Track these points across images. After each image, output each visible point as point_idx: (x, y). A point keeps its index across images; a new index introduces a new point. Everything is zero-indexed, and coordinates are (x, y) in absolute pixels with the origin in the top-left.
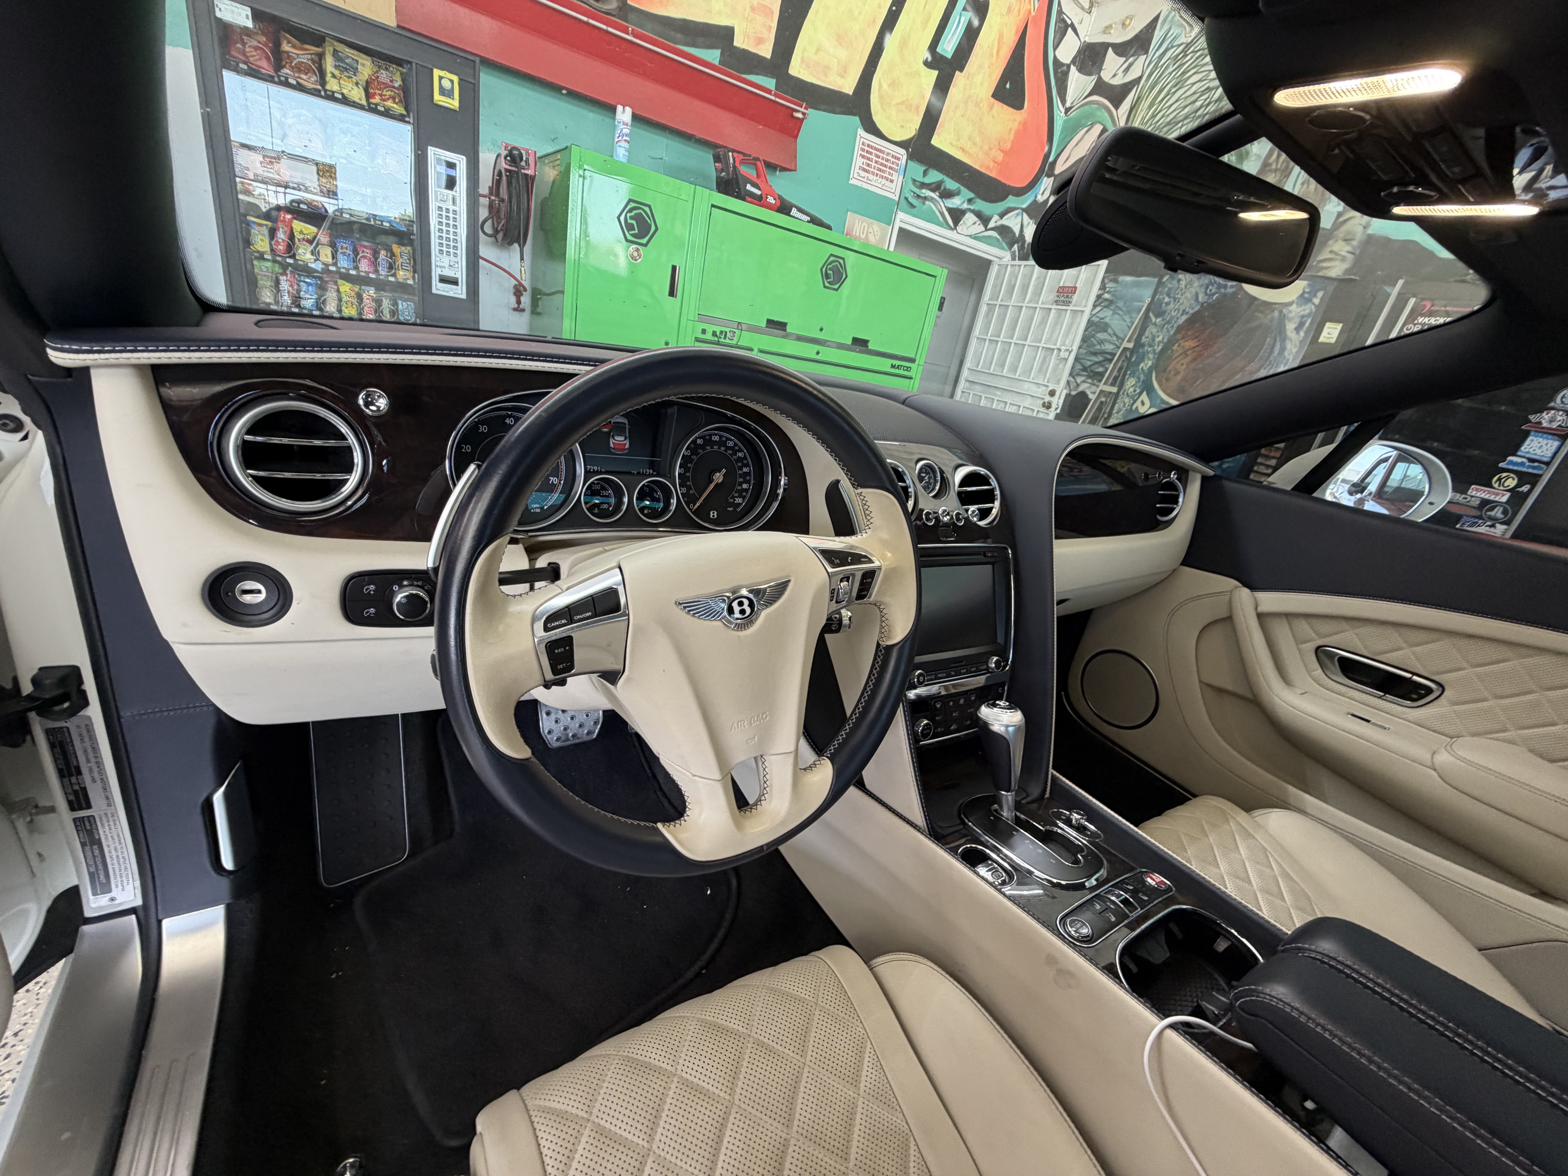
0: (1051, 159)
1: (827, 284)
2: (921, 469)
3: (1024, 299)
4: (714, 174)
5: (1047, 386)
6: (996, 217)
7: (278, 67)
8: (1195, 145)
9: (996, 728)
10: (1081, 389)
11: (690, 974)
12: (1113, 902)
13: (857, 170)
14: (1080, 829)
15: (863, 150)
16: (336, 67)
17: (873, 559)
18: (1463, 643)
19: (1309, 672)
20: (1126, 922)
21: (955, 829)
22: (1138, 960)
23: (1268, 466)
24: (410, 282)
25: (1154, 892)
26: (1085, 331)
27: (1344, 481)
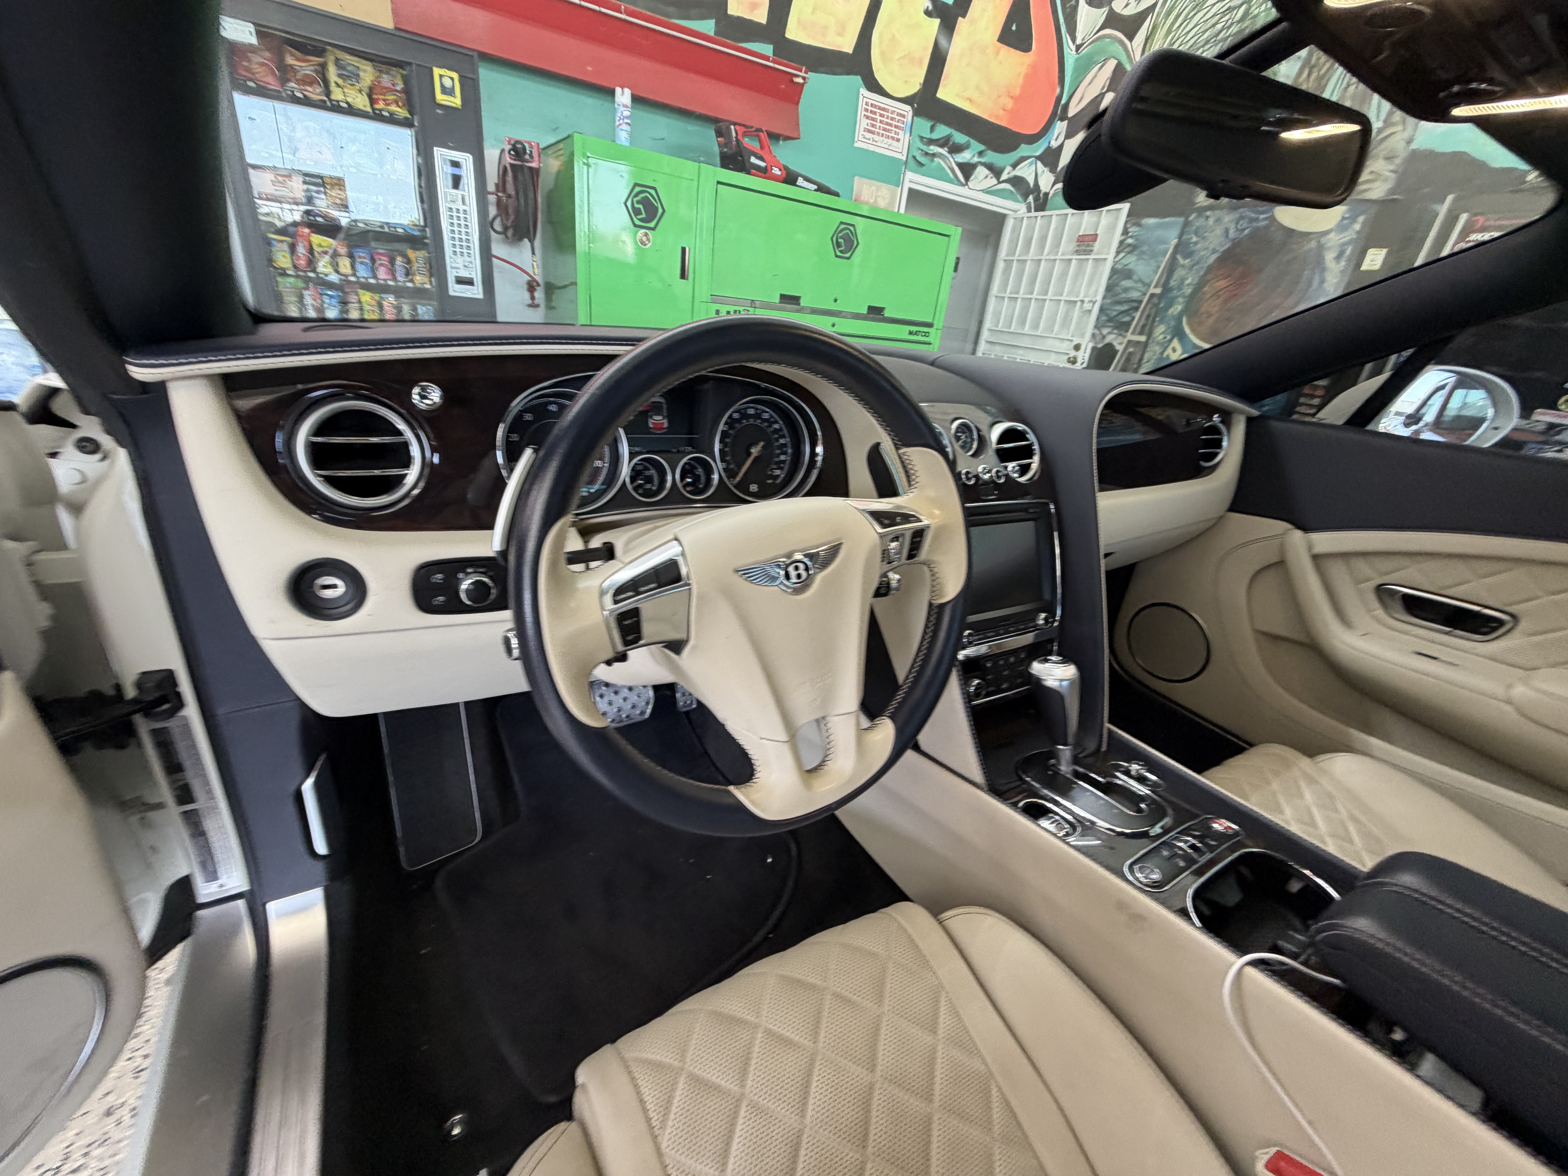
0: (1063, 102)
1: (839, 254)
2: (958, 428)
3: (1043, 252)
4: (716, 149)
5: (1071, 341)
6: (1008, 169)
7: (284, 81)
8: (1234, 61)
9: (1051, 682)
10: (1108, 340)
11: (757, 939)
12: (1180, 848)
13: (862, 132)
14: (1141, 780)
15: (866, 110)
16: (340, 76)
17: (921, 517)
18: (1538, 570)
19: (1369, 611)
20: (1195, 867)
21: (1013, 785)
22: (1210, 903)
23: (1311, 406)
24: (428, 286)
25: (1222, 837)
26: (1109, 279)
27: (1398, 414)
